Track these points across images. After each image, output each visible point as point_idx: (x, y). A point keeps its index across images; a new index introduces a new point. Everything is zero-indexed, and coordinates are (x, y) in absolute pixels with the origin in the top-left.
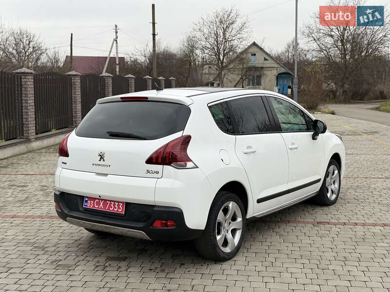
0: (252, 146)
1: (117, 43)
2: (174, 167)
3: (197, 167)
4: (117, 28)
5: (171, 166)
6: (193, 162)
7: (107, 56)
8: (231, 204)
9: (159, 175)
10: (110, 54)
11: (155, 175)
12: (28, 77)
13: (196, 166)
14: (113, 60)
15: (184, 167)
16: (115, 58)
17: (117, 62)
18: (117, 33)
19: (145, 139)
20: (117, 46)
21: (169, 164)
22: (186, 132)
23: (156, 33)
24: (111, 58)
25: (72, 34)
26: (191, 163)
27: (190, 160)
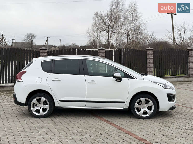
0: (59, 78)
6: (22, 80)
8: (42, 98)
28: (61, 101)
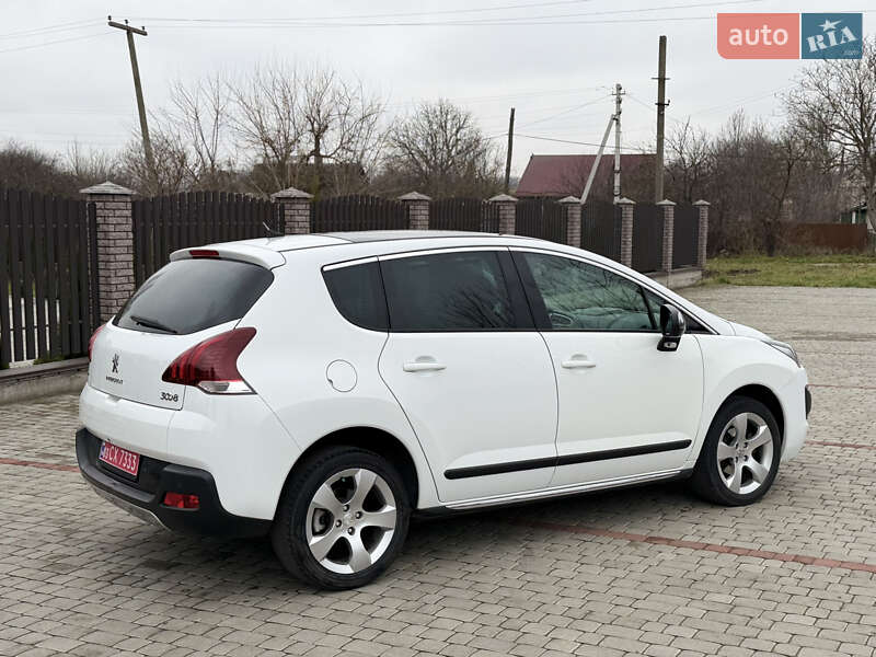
0: (434, 356)
1: (618, 124)
2: (202, 389)
3: (254, 393)
4: (622, 91)
5: (199, 387)
6: (246, 383)
7: (596, 153)
8: (359, 473)
9: (177, 405)
10: (601, 150)
11: (172, 404)
12: (298, 206)
13: (252, 389)
14: (607, 160)
15: (221, 391)
16: (612, 157)
17: (617, 168)
18: (619, 102)
19: (175, 333)
20: (618, 132)
21: (194, 383)
22: (245, 322)
23: (666, 102)
24: (603, 156)
25: (513, 111)
26: (241, 383)
27: (240, 378)
28: (451, 475)
